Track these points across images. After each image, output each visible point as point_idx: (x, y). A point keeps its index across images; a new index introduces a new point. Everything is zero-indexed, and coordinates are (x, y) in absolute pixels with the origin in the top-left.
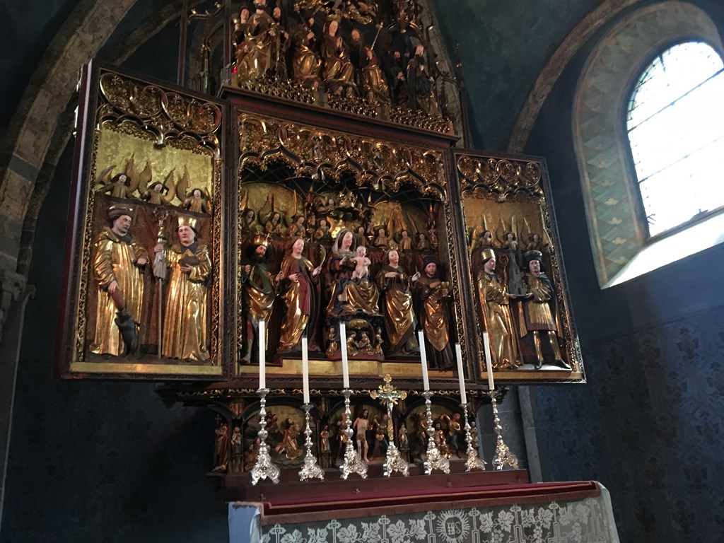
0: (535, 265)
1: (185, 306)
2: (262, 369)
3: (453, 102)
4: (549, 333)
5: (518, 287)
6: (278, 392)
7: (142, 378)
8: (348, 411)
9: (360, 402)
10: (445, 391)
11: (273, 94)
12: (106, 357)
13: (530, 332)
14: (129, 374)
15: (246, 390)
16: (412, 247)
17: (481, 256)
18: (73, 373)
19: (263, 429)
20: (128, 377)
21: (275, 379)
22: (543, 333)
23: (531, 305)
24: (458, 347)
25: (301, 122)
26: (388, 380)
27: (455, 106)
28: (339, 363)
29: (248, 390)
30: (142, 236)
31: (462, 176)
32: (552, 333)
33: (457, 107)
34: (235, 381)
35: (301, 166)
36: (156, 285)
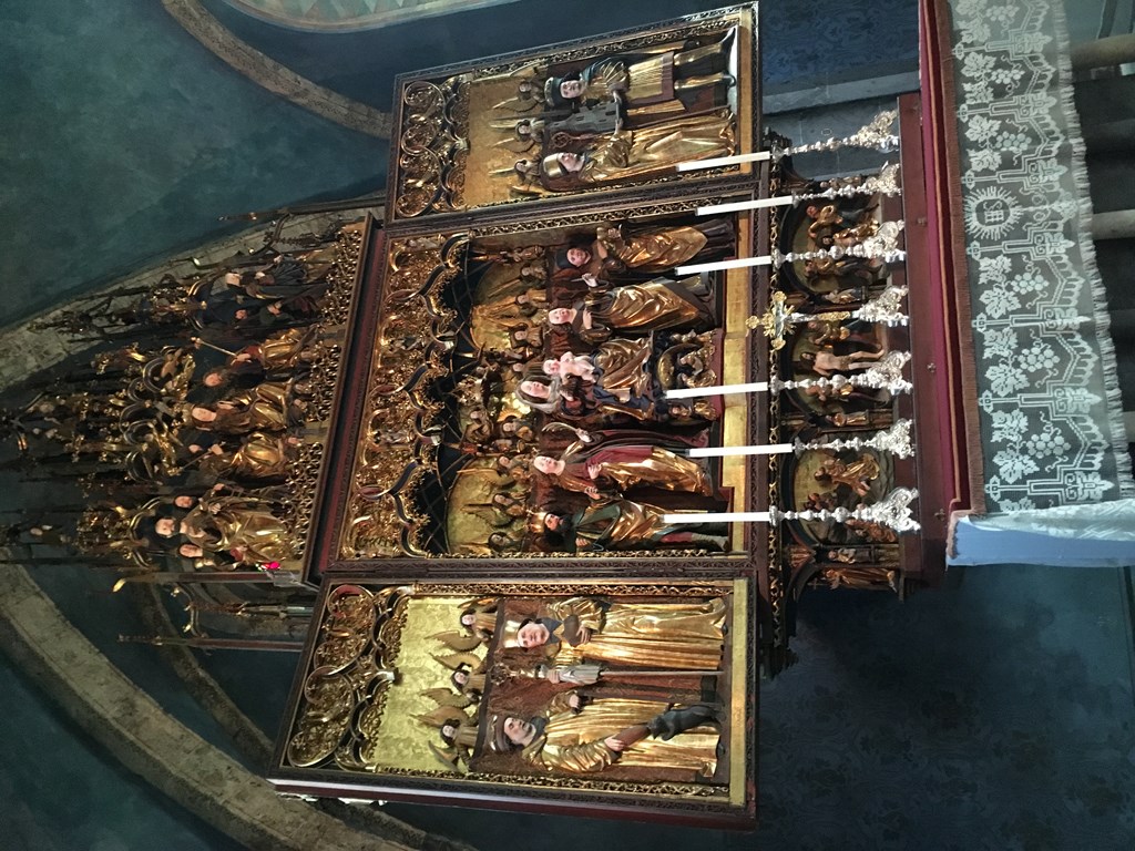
0: (569, 89)
1: (642, 636)
2: (738, 517)
3: (309, 225)
4: (677, 63)
5: (604, 117)
6: (773, 493)
7: (753, 699)
8: (805, 383)
9: (789, 365)
10: (771, 231)
11: (310, 506)
12: (721, 752)
13: (677, 95)
14: (747, 718)
15: (771, 542)
16: (543, 288)
17: (554, 178)
18: (747, 802)
19: (833, 515)
20: (752, 719)
21: (753, 499)
22: (678, 73)
23: (632, 95)
24: (702, 211)
25: (352, 462)
26: (755, 322)
27: (315, 222)
28: (727, 400)
29: (771, 539)
30: (535, 701)
31: (428, 210)
32: (678, 59)
33: (317, 219)
34: (756, 559)
35: (420, 462)
36: (609, 680)
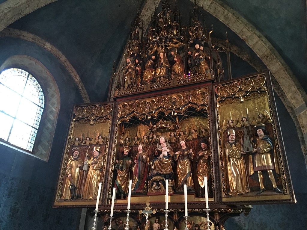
0: (260, 132)
4: (268, 171)
5: (246, 147)
6: (118, 211)
7: (74, 207)
10: (197, 209)
13: (256, 172)
14: (71, 206)
16: (198, 136)
18: (55, 206)
20: (70, 207)
22: (264, 172)
23: (257, 157)
26: (148, 204)
31: (217, 96)
32: (270, 171)
34: (105, 207)
